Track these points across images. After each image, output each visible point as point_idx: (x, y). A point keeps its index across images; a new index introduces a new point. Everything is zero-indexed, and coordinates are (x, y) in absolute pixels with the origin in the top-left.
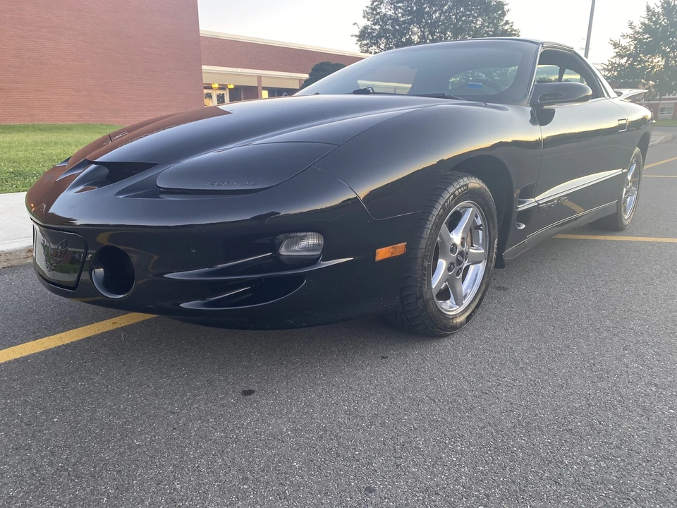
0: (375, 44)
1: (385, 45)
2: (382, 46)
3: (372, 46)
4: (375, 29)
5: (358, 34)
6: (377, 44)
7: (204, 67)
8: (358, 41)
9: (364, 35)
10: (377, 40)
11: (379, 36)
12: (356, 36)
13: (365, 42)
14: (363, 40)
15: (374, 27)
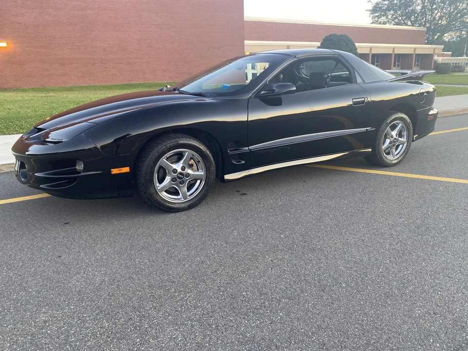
0: (383, 15)
1: (392, 16)
2: (390, 17)
3: (381, 17)
4: (385, 4)
5: (371, 9)
6: (385, 15)
7: (246, 42)
8: (372, 14)
9: (376, 9)
10: (385, 12)
11: (388, 9)
12: (370, 10)
13: (377, 14)
14: (375, 13)
15: (384, 3)
